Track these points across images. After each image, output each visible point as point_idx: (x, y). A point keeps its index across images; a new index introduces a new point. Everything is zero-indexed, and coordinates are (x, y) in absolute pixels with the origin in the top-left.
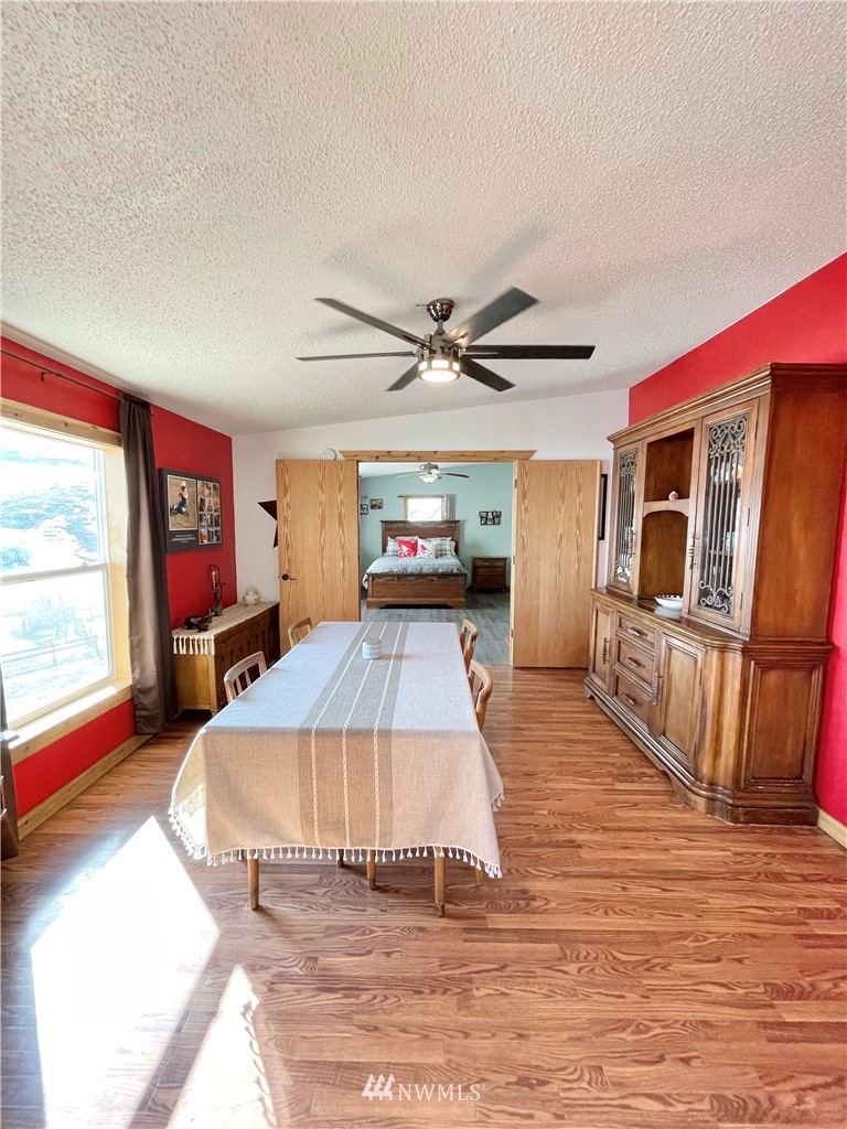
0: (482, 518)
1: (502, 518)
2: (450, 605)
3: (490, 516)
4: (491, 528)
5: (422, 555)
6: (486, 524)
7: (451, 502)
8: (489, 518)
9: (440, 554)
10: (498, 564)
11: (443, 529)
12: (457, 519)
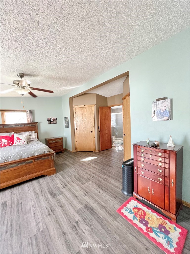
0: (48, 121)
1: (57, 121)
2: (45, 174)
3: (52, 120)
4: (52, 125)
5: (18, 143)
6: (50, 123)
7: (32, 113)
8: (52, 121)
9: (30, 141)
10: (59, 141)
11: (29, 127)
12: (36, 122)
